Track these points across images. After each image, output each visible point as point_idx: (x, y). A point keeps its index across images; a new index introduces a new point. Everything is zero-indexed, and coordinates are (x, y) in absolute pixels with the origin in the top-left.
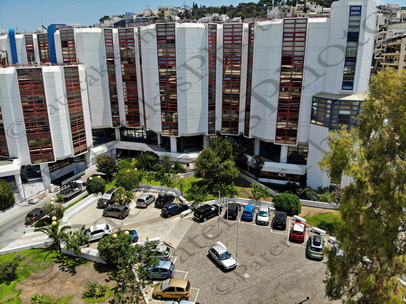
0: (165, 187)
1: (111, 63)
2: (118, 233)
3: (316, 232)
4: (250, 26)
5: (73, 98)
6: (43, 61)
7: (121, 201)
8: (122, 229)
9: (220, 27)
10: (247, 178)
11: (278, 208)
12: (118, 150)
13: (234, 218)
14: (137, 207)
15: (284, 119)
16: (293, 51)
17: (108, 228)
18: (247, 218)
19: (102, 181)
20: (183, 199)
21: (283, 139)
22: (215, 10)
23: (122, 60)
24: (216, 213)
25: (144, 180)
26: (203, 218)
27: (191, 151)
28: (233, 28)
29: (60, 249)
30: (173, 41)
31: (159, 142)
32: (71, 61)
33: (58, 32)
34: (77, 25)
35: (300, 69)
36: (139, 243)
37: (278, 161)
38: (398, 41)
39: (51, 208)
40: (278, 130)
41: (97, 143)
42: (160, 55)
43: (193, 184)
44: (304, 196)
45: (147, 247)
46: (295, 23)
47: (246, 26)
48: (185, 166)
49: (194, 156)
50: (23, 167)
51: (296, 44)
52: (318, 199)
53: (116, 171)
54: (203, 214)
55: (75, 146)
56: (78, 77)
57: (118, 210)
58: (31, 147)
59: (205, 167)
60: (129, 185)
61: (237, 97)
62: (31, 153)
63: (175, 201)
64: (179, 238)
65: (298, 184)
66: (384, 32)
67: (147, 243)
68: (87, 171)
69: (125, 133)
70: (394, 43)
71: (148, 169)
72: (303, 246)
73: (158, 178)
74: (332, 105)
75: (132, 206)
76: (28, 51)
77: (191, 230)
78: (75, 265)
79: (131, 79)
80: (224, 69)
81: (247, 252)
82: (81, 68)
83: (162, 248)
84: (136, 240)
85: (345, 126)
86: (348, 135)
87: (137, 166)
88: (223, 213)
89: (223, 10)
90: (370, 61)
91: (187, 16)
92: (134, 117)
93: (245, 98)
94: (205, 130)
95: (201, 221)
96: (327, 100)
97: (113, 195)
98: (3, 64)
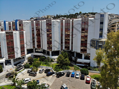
0: (48, 66)
1: (33, 31)
2: (33, 81)
3: (94, 80)
4: (72, 21)
5: (21, 40)
6: (13, 30)
7: (34, 71)
8: (35, 80)
9: (64, 21)
10: (73, 64)
11: (82, 73)
12: (34, 55)
13: (69, 76)
14: (39, 73)
15: (83, 46)
16: (85, 27)
17: (30, 79)
18: (73, 76)
19: (29, 65)
20: (53, 71)
21: (83, 52)
22: (63, 16)
23: (36, 29)
24: (63, 75)
25: (41, 64)
26: (59, 76)
27: (56, 56)
28: (68, 21)
29: (16, 86)
30: (51, 25)
31: (46, 53)
32: (21, 30)
33: (18, 22)
34: (24, 20)
35: (87, 32)
36: (39, 84)
37: (82, 59)
38: (115, 24)
39: (13, 73)
40: (81, 49)
41: (28, 53)
42: (47, 28)
43: (56, 66)
44: (89, 69)
45: (42, 86)
46: (85, 20)
47: (71, 20)
48: (54, 60)
49: (57, 57)
50: (6, 60)
51: (86, 25)
52: (94, 70)
53: (33, 62)
54: (59, 75)
55: (21, 54)
56: (23, 34)
57: (33, 74)
58: (8, 54)
59: (60, 60)
60: (37, 66)
61: (69, 40)
62: (8, 56)
63: (51, 71)
64: (52, 83)
65: (88, 65)
66: (110, 21)
67: (42, 84)
68: (25, 62)
69: (36, 50)
70: (114, 25)
71: (43, 61)
72: (90, 85)
73: (46, 64)
74: (96, 42)
75: (38, 72)
76: (9, 27)
77: (55, 80)
79: (39, 35)
80: (65, 32)
81: (73, 87)
82: (24, 32)
83: (46, 86)
84: (38, 83)
85: (100, 48)
86: (101, 51)
87: (39, 60)
88: (65, 75)
89: (65, 16)
90: (107, 30)
91: (55, 18)
92: (39, 46)
93: (71, 40)
94: (60, 49)
95: (59, 77)
96: (95, 41)
97: (32, 69)
98: (2, 30)
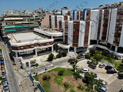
0: (110, 63)
1: (100, 21)
2: (91, 73)
5: (86, 30)
6: (81, 19)
12: (97, 47)
14: (99, 67)
17: (89, 70)
19: (90, 56)
23: (104, 19)
25: (103, 59)
26: (122, 78)
31: (111, 47)
33: (86, 11)
36: (97, 78)
39: (75, 60)
42: (118, 18)
43: (121, 65)
48: (119, 58)
50: (70, 47)
53: (95, 54)
55: (84, 44)
57: (93, 66)
62: (73, 44)
63: (112, 69)
64: (111, 82)
67: (100, 80)
68: (86, 52)
69: (100, 42)
71: (105, 55)
77: (116, 80)
78: (77, 78)
79: (106, 26)
82: (91, 22)
83: (104, 83)
87: (101, 54)
92: (104, 38)
97: (92, 61)
98: (71, 20)
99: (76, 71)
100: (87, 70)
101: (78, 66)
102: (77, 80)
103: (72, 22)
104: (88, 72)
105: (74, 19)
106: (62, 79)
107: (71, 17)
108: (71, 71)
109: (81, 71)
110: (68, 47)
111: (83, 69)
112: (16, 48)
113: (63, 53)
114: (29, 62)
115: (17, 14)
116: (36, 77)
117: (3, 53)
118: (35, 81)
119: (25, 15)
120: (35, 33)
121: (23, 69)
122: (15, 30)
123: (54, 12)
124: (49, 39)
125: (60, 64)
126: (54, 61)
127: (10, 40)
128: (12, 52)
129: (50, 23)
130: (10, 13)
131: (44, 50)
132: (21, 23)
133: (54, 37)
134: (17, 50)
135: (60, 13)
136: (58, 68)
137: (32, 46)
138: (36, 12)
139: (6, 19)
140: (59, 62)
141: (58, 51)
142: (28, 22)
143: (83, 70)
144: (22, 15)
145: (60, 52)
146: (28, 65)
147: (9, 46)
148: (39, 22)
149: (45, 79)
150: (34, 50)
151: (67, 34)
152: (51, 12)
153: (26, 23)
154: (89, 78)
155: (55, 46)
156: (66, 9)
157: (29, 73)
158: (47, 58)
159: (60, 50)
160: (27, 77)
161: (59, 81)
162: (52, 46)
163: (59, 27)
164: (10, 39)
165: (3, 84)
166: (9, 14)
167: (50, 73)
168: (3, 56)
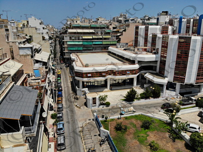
29: (172, 127)
50: (169, 82)
58: (175, 74)
62: (174, 77)
76: (187, 27)
78: (176, 138)
98: (174, 33)
99: (174, 126)
100: (197, 127)
101: (180, 118)
102: (174, 141)
103: (176, 37)
104: (197, 132)
105: (179, 32)
106: (148, 135)
107: (175, 29)
108: (165, 125)
109: (184, 128)
110: (164, 81)
111: (189, 125)
112: (81, 75)
113: (154, 92)
114: (97, 97)
115: (87, 24)
116: (106, 123)
117: (62, 81)
118: (102, 128)
119: (98, 26)
120: (111, 54)
121: (87, 107)
122: (81, 48)
123: (144, 20)
124: (130, 64)
125: (147, 109)
126: (136, 102)
127: (74, 63)
128: (75, 80)
129: (136, 38)
130: (76, 22)
131: (120, 81)
132: (91, 37)
133: (139, 62)
134: (83, 77)
135: (155, 21)
136: (142, 115)
137: (103, 74)
138: (114, 21)
139: (70, 31)
140: (145, 105)
141: (145, 86)
142: (101, 37)
143: (188, 127)
144: (93, 25)
145: (148, 89)
146: (94, 103)
147: (72, 71)
148: (118, 37)
149: (119, 128)
150: (106, 81)
151: (165, 57)
152: (139, 20)
153: (98, 39)
154: (199, 142)
155: (140, 78)
156: (166, 15)
157: (95, 114)
158: (125, 96)
159: (148, 85)
160: (92, 120)
161: (142, 137)
162: (135, 76)
163: (152, 46)
164: (74, 61)
165: (56, 125)
166: (75, 24)
167: (127, 122)
168: (62, 85)
